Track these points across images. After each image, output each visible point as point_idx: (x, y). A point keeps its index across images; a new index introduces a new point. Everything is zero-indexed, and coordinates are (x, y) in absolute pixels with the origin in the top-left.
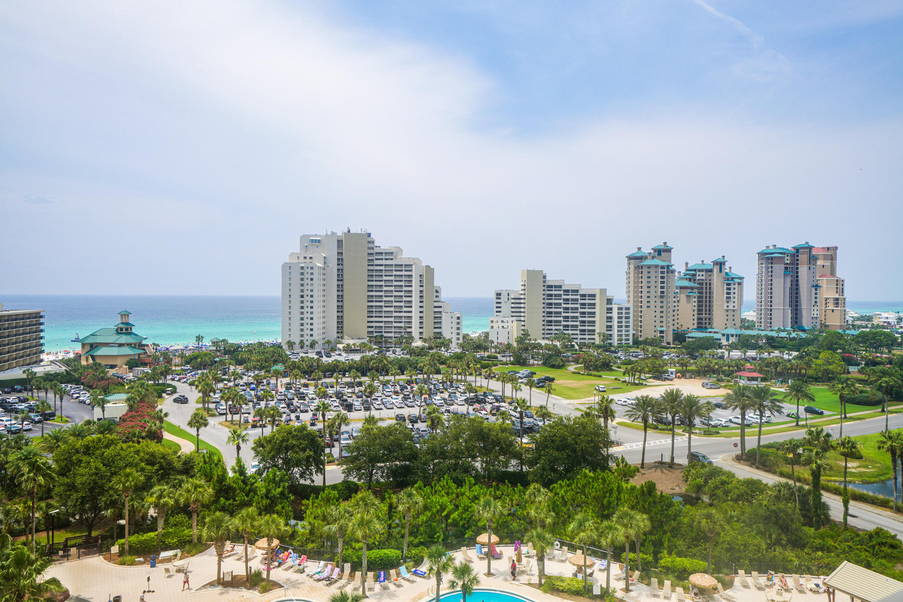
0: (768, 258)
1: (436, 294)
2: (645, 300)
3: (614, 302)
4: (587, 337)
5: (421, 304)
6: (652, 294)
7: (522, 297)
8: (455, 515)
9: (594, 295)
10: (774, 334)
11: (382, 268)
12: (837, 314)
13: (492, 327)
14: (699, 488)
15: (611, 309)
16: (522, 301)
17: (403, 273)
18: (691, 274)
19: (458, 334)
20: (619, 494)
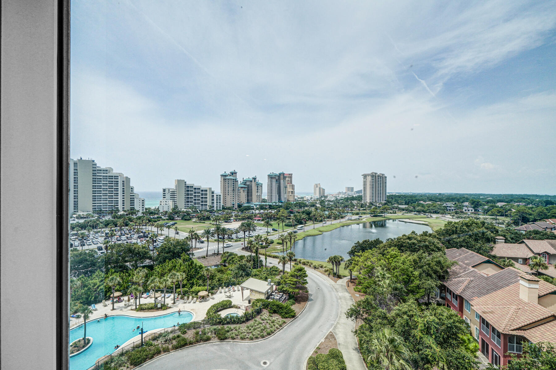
0: (271, 177)
1: (131, 190)
2: (227, 192)
3: (215, 193)
4: (204, 207)
5: (123, 195)
6: (230, 190)
7: (175, 191)
8: (102, 287)
9: (207, 190)
10: (271, 204)
11: (102, 177)
12: (292, 196)
13: (161, 204)
14: (225, 261)
15: (213, 196)
16: (175, 193)
17: (114, 180)
18: (245, 182)
19: (143, 208)
20: (181, 266)
